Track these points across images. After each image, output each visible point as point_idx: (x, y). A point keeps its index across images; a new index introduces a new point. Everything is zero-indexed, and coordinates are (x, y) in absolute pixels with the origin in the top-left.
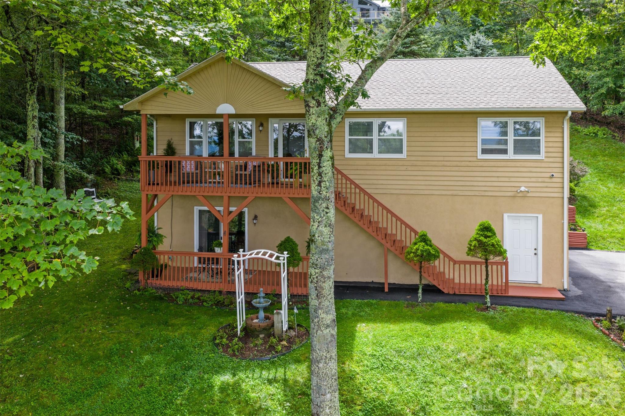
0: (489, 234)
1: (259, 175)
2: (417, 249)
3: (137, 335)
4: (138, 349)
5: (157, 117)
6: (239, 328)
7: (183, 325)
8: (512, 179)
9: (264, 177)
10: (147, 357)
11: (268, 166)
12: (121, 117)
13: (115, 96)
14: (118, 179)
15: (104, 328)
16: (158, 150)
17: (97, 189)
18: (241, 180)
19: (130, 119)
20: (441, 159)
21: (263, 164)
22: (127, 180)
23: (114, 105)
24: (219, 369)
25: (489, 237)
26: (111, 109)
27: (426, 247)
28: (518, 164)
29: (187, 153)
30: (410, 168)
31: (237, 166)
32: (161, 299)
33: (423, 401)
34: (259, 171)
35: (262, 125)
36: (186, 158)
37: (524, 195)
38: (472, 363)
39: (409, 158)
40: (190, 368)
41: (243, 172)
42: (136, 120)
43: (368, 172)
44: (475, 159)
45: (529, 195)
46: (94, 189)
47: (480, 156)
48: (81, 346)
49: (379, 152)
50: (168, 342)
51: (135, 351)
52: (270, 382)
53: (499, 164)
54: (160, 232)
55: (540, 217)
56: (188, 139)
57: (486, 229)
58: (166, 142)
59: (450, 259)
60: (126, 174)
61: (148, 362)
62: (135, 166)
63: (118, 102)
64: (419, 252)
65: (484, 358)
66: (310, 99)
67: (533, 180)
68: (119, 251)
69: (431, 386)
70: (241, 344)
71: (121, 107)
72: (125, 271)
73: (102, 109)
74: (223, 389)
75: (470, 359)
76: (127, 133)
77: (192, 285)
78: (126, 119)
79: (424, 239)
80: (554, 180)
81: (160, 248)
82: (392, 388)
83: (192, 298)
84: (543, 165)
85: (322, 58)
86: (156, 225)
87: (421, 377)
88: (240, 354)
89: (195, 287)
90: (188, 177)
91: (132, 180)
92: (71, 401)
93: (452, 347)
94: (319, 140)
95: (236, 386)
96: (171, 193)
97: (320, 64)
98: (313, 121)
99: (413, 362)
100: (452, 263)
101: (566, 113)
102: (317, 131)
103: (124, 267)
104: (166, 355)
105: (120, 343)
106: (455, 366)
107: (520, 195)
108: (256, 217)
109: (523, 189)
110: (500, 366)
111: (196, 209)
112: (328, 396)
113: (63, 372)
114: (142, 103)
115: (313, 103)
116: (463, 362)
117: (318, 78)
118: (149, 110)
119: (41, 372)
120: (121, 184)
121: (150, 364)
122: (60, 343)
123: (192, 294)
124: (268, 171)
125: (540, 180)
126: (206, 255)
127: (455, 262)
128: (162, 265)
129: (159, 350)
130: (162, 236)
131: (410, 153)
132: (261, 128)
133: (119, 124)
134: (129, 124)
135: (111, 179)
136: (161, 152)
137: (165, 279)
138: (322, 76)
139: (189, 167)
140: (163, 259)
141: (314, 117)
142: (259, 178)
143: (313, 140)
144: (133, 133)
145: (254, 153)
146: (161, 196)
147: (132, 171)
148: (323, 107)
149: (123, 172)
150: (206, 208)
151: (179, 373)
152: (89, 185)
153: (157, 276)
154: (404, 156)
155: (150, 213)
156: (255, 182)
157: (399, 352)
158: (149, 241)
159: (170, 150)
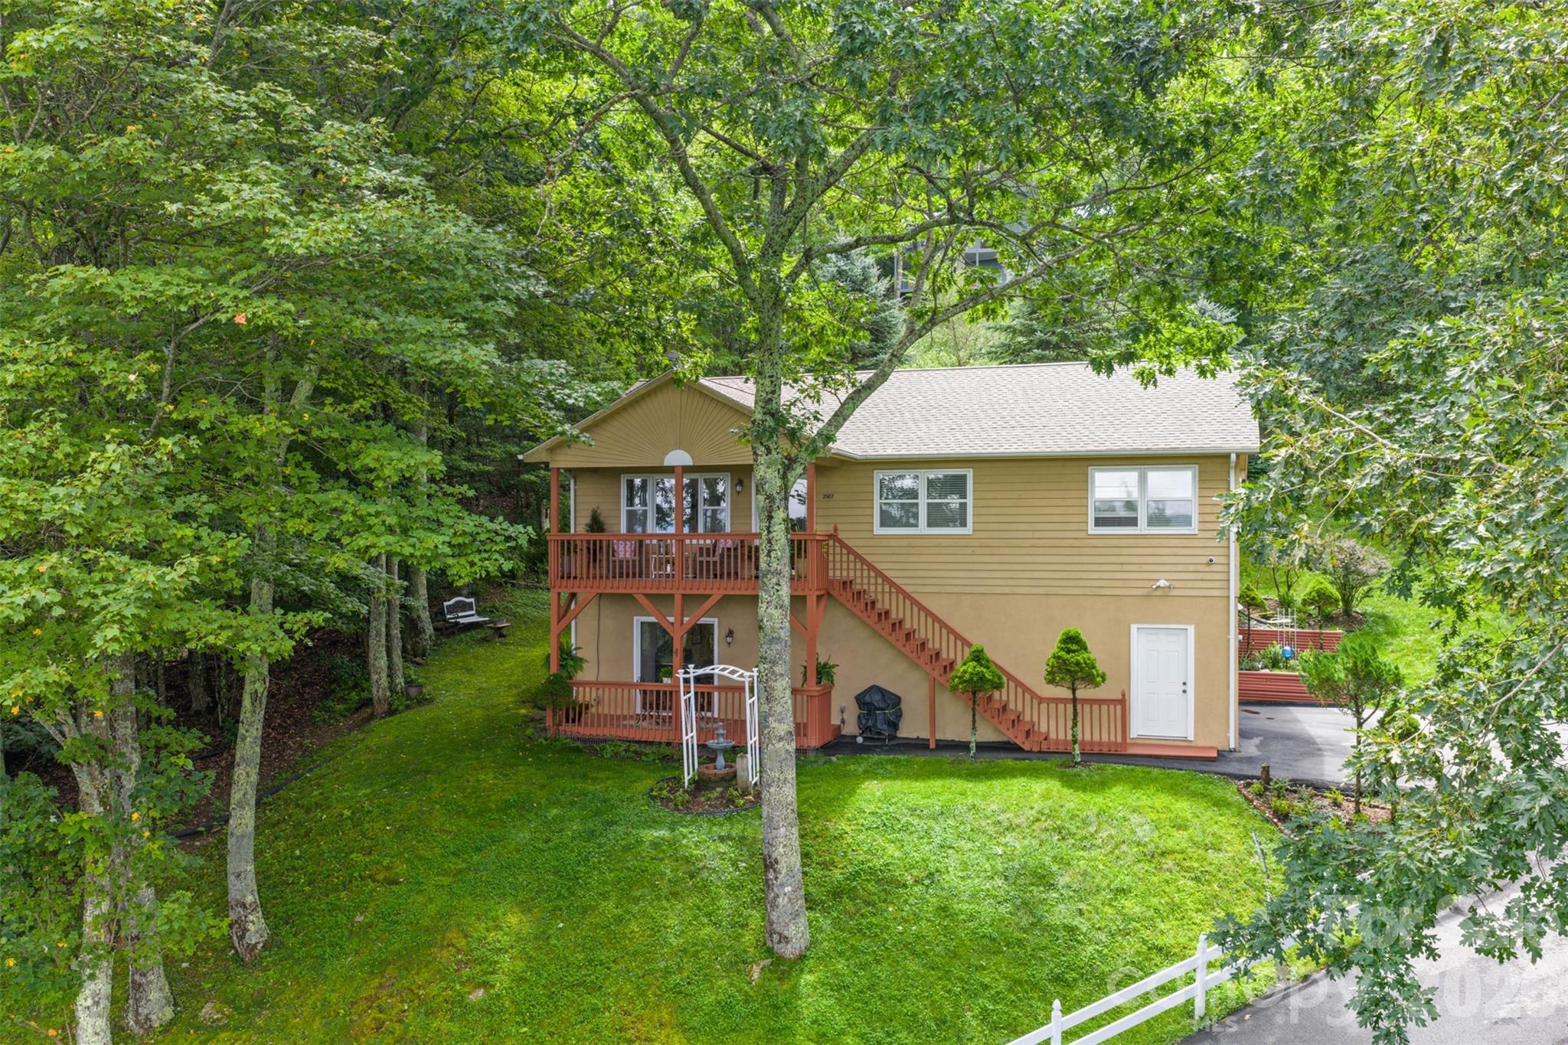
0: (1074, 647)
1: (736, 563)
2: (965, 672)
3: (543, 787)
4: (543, 801)
5: (576, 473)
6: (687, 778)
7: (608, 779)
8: (1145, 568)
9: (743, 568)
10: (555, 811)
11: (750, 548)
12: (519, 474)
13: (508, 437)
14: (513, 585)
15: (495, 778)
16: (578, 526)
17: (477, 601)
18: (708, 570)
19: (533, 478)
20: (1029, 535)
21: (742, 542)
22: (527, 587)
23: (506, 452)
24: (654, 823)
25: (1074, 651)
26: (503, 460)
27: (978, 669)
28: (1155, 542)
29: (623, 530)
30: (978, 551)
31: (701, 549)
32: (578, 750)
33: (932, 867)
34: (736, 557)
35: (741, 483)
36: (620, 537)
37: (1165, 594)
38: (1018, 826)
39: (978, 535)
40: (613, 823)
41: (711, 559)
42: (543, 479)
43: (910, 558)
44: (1082, 535)
45: (1174, 593)
46: (472, 600)
47: (1093, 530)
48: (465, 797)
49: (929, 525)
50: (586, 795)
51: (539, 804)
52: (722, 839)
53: (1124, 542)
54: (580, 654)
55: (1191, 629)
56: (624, 508)
57: (1072, 641)
58: (589, 514)
59: (1033, 695)
60: (526, 577)
61: (556, 816)
62: (542, 562)
63: (514, 449)
64: (967, 676)
65: (1038, 820)
66: (757, 445)
67: (1180, 568)
68: (515, 692)
69: (950, 851)
70: (687, 797)
71: (520, 457)
72: (526, 716)
73: (484, 459)
74: (655, 845)
75: (1017, 821)
76: (528, 506)
77: (625, 734)
78: (526, 477)
79: (978, 657)
80: (1213, 568)
81: (580, 676)
82: (892, 850)
83: (626, 751)
84: (1197, 543)
85: (773, 392)
86: (573, 641)
87: (938, 840)
88: (687, 808)
89: (631, 736)
90: (621, 567)
91: (536, 588)
92: (454, 854)
93: (994, 807)
94: (770, 498)
95: (673, 843)
96: (595, 591)
97: (770, 400)
98: (762, 473)
99: (932, 823)
100: (1035, 702)
101: (1227, 456)
102: (766, 486)
103: (523, 711)
104: (583, 808)
105: (518, 794)
106: (991, 830)
107: (1158, 593)
108: (731, 633)
109: (1162, 583)
110: (1059, 830)
111: (637, 620)
112: (782, 830)
113: (443, 824)
114: (552, 450)
115: (761, 450)
116: (1006, 824)
117: (768, 418)
118: (565, 460)
119: (415, 822)
120: (517, 593)
121: (560, 819)
122: (435, 795)
123: (625, 746)
124: (750, 557)
125: (1191, 568)
126: (652, 686)
127: (1041, 700)
128: (581, 706)
129: (572, 803)
130: (581, 660)
131: (979, 526)
132: (739, 488)
133: (512, 487)
134: (530, 487)
135: (500, 585)
136: (582, 529)
137: (586, 725)
138: (772, 415)
139: (624, 551)
140: (581, 695)
141: (762, 468)
142: (736, 567)
143: (761, 498)
144: (539, 505)
145: (728, 529)
146: (580, 597)
147: (536, 572)
148: (774, 455)
149: (520, 573)
150: (652, 619)
151: (599, 828)
152: (465, 592)
153: (574, 721)
154: (968, 530)
155: (563, 623)
156: (729, 574)
157: (913, 810)
158: (562, 667)
159: (596, 524)
